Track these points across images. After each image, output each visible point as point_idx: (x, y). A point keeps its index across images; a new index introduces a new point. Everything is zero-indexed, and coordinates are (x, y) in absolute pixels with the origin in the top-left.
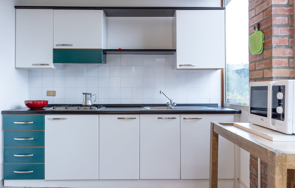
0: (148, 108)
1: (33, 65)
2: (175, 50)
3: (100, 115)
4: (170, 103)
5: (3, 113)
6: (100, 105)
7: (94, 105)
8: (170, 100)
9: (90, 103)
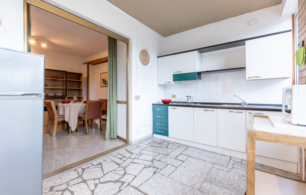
0: (227, 106)
1: (165, 83)
2: (245, 68)
3: (194, 108)
4: (243, 103)
5: (153, 104)
6: (196, 103)
7: (192, 103)
8: (243, 101)
9: (190, 102)
